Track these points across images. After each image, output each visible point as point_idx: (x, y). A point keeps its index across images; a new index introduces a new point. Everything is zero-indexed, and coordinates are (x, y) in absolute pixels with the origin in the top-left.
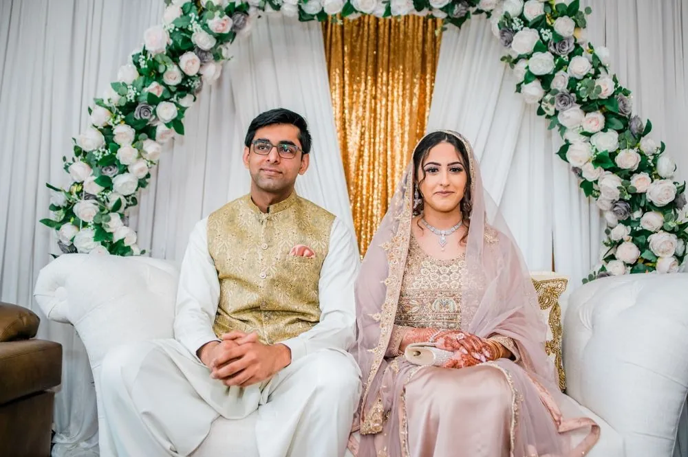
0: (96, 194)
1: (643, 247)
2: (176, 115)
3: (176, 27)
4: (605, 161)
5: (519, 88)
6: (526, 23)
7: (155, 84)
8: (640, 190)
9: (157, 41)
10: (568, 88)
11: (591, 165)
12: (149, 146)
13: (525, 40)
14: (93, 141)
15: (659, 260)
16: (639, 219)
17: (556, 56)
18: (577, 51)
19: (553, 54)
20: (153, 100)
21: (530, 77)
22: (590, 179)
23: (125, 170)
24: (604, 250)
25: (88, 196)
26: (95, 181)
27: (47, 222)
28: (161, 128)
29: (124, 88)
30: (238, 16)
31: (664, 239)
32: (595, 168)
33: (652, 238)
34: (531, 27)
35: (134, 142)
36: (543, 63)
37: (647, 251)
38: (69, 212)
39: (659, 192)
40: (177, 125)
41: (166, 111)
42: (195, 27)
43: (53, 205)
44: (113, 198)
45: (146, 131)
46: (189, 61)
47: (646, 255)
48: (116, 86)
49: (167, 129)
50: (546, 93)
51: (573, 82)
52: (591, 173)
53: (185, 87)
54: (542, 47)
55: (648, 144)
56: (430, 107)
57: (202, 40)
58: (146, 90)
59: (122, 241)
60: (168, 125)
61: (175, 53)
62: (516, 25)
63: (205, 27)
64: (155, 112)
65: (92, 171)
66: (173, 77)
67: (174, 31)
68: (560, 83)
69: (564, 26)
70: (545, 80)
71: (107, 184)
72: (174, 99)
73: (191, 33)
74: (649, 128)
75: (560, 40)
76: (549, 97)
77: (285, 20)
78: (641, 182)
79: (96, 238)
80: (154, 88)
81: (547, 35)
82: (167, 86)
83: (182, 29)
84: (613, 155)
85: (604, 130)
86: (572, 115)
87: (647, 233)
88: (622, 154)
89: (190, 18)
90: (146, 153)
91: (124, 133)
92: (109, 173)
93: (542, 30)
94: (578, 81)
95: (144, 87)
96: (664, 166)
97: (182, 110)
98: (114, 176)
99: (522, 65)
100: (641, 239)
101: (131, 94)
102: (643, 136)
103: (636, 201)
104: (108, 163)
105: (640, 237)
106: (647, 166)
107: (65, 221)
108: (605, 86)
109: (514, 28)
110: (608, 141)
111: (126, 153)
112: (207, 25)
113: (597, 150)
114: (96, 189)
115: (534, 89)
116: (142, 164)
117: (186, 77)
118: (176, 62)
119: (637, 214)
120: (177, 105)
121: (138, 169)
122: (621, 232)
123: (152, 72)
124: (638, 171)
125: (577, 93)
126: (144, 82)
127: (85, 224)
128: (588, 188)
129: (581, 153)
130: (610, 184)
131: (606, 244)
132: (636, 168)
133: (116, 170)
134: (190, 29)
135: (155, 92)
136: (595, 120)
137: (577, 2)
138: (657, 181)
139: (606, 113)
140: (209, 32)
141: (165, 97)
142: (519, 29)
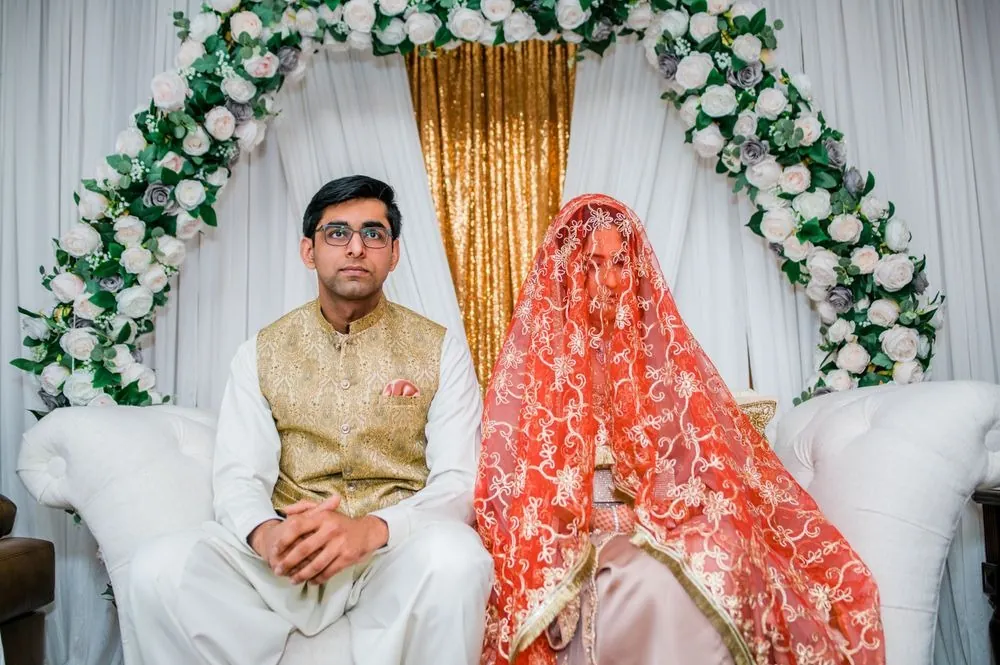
0: (92, 318)
1: (874, 349)
2: (204, 198)
3: (197, 72)
4: (814, 232)
5: (689, 136)
6: (694, 45)
7: (171, 155)
8: (863, 270)
9: (171, 92)
10: (757, 133)
11: (795, 239)
12: (168, 245)
13: (694, 69)
14: (84, 242)
15: (896, 366)
16: (865, 312)
17: (738, 90)
18: (767, 81)
19: (734, 87)
20: (170, 179)
21: (703, 120)
22: (796, 257)
23: (133, 281)
24: (820, 357)
25: (81, 323)
26: (91, 300)
27: (21, 363)
28: (183, 219)
29: (126, 163)
30: (286, 52)
31: (902, 337)
32: (801, 243)
33: (885, 336)
34: (701, 51)
35: (144, 241)
36: (720, 101)
37: (879, 355)
38: (53, 347)
39: (891, 272)
40: (206, 212)
41: (190, 193)
42: (226, 70)
43: (28, 338)
44: (118, 323)
45: (161, 223)
46: (219, 121)
47: (878, 360)
48: (114, 161)
49: (191, 218)
50: (728, 142)
51: (764, 125)
52: (796, 250)
53: (216, 158)
54: (718, 77)
55: (871, 206)
56: (565, 168)
57: (236, 88)
58: (159, 164)
59: (135, 384)
60: (192, 213)
61: (198, 109)
62: (681, 48)
63: (240, 69)
64: (173, 195)
65: (85, 287)
66: (196, 143)
67: (195, 77)
68: (746, 127)
69: (746, 47)
70: (726, 124)
71: (108, 302)
72: (200, 175)
73: (220, 79)
74: (871, 183)
75: (742, 66)
76: (731, 147)
77: (353, 55)
78: (864, 260)
79: (97, 382)
80: (171, 161)
81: (725, 61)
82: (189, 158)
83: (206, 75)
84: (825, 223)
85: (811, 189)
86: (765, 171)
87: (878, 329)
88: (837, 221)
89: (218, 58)
90: (163, 255)
91: (129, 228)
92: (110, 287)
93: (717, 55)
94: (771, 122)
95: (155, 160)
96: (894, 235)
97: (212, 191)
98: (118, 292)
99: (691, 104)
100: (870, 339)
101: (137, 171)
102: (864, 195)
103: (860, 286)
104: (107, 274)
105: (869, 337)
106: (873, 237)
107: (49, 360)
108: (809, 129)
109: (678, 52)
110: (816, 205)
111: (134, 257)
112: (242, 67)
113: (802, 219)
114: (92, 312)
115: (710, 137)
116: (158, 271)
117: (215, 143)
118: (201, 122)
119: (862, 304)
120: (205, 184)
121: (153, 278)
122: (842, 330)
123: (164, 135)
124: (860, 245)
125: (770, 139)
126: (156, 153)
127: (79, 364)
128: (793, 271)
129: (780, 223)
130: (822, 264)
131: (823, 348)
132: (857, 240)
133: (120, 283)
134: (218, 74)
135: (172, 167)
136: (797, 177)
137: (762, 13)
138: (886, 256)
139: (813, 168)
140: (247, 76)
141: (187, 173)
142: (685, 54)
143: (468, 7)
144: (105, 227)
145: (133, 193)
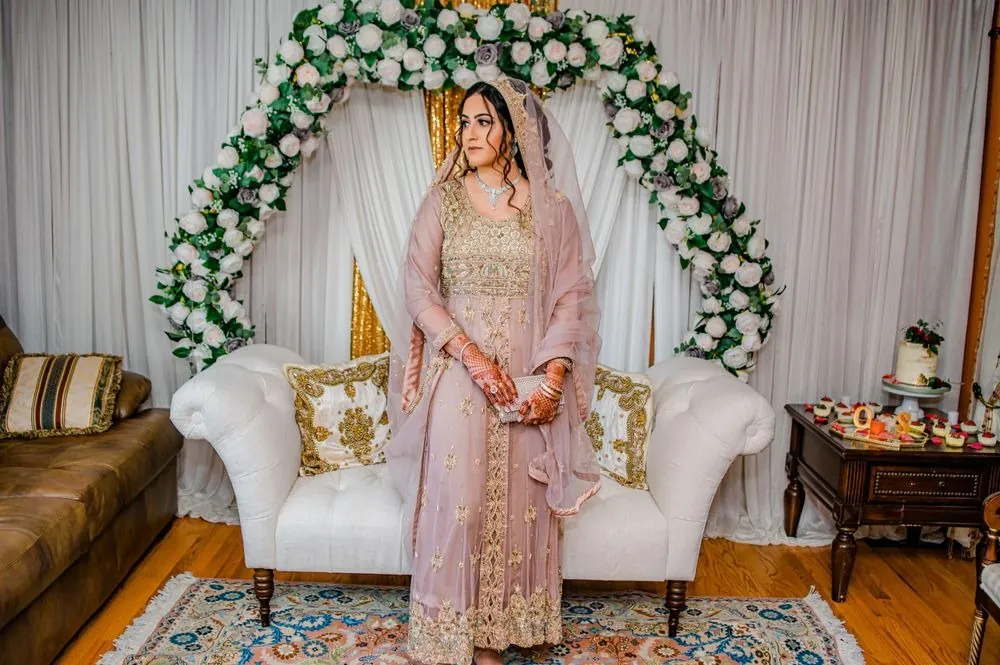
0: (204, 275)
1: (731, 325)
2: (279, 195)
3: (274, 110)
4: (698, 242)
6: (629, 103)
7: (256, 168)
8: (729, 271)
9: (256, 125)
10: (666, 171)
11: (685, 244)
12: (254, 227)
13: (627, 119)
14: (195, 224)
15: (744, 338)
16: (728, 295)
17: (655, 140)
18: (679, 133)
19: (653, 137)
20: (255, 185)
21: (629, 156)
22: (686, 256)
23: (229, 251)
24: (697, 320)
25: (197, 277)
26: (204, 265)
27: (156, 299)
28: (264, 209)
29: (225, 175)
30: (336, 91)
31: (748, 321)
32: (689, 249)
33: (738, 318)
34: (633, 108)
35: (238, 226)
36: (643, 146)
37: (732, 330)
38: (177, 293)
39: (749, 274)
40: (279, 204)
41: (269, 193)
42: (294, 109)
43: (160, 284)
44: (220, 277)
45: (250, 212)
46: (289, 144)
47: (731, 334)
48: (217, 172)
49: (269, 209)
50: (646, 172)
51: (672, 165)
52: (686, 251)
53: (284, 170)
54: (643, 129)
55: (741, 226)
57: (300, 120)
58: (247, 175)
59: (234, 319)
60: (271, 205)
61: (274, 138)
62: (619, 102)
63: (303, 107)
64: (257, 196)
65: (198, 254)
66: (274, 161)
67: (273, 114)
68: (659, 164)
69: (664, 110)
70: (646, 162)
71: (214, 265)
72: (276, 180)
73: (289, 114)
74: (742, 209)
75: (658, 122)
76: (648, 176)
77: (386, 89)
78: (731, 264)
79: (208, 319)
80: (255, 173)
81: (648, 119)
82: (269, 169)
83: (280, 112)
84: (706, 237)
85: (699, 215)
86: (668, 196)
87: (733, 312)
88: (714, 236)
89: (289, 101)
90: (250, 233)
91: (228, 218)
92: (216, 255)
93: (643, 113)
94: (676, 165)
95: (245, 170)
96: (754, 248)
97: (283, 190)
98: (222, 257)
99: (624, 141)
100: (728, 317)
101: (233, 179)
102: (737, 217)
103: (726, 279)
104: (214, 247)
106: (738, 247)
107: (177, 300)
108: (701, 171)
109: (617, 104)
110: (702, 225)
111: (231, 236)
112: (305, 106)
113: (691, 232)
114: (205, 272)
115: (634, 168)
116: (248, 244)
117: (286, 158)
118: (277, 145)
119: (727, 291)
120: (278, 185)
121: (244, 248)
122: (713, 305)
123: (251, 155)
124: (729, 253)
125: (674, 177)
126: (245, 167)
127: (196, 305)
128: (685, 263)
129: (677, 230)
130: (703, 262)
131: (699, 314)
132: (727, 250)
133: (222, 253)
134: (288, 110)
135: (257, 176)
136: (691, 205)
137: (678, 87)
138: (746, 263)
139: (701, 199)
140: (308, 112)
141: (268, 178)
142: (622, 105)
143: (468, 68)
144: (211, 218)
145: (228, 198)
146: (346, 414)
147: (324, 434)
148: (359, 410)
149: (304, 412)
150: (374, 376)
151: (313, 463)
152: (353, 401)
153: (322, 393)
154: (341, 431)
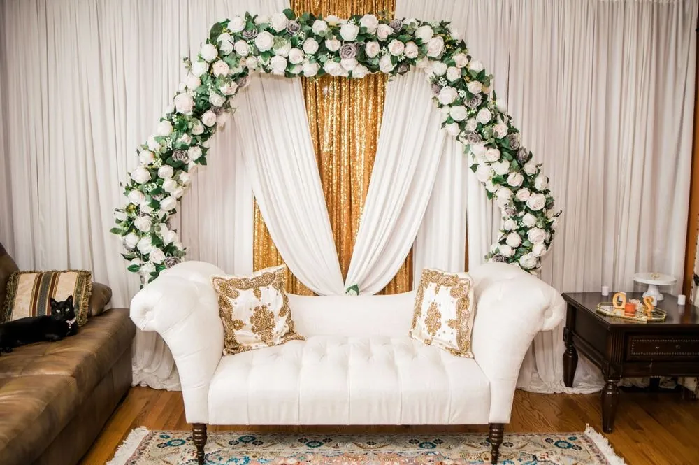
0: (149, 213)
1: (525, 237)
2: (201, 154)
3: (197, 94)
4: (500, 180)
5: (443, 125)
6: (448, 83)
7: (185, 135)
8: (522, 200)
9: (185, 106)
10: (476, 130)
11: (491, 181)
12: (184, 177)
13: (448, 94)
14: (142, 176)
15: (533, 247)
16: (522, 217)
17: (468, 109)
18: (484, 103)
19: (466, 107)
20: (185, 148)
21: (450, 120)
22: (491, 191)
23: (167, 195)
24: (500, 235)
25: (144, 214)
26: (149, 205)
27: (115, 231)
28: (191, 164)
29: (163, 141)
30: (241, 79)
31: (537, 233)
32: (494, 185)
33: (530, 233)
34: (452, 87)
35: (173, 177)
36: (459, 113)
37: (526, 241)
38: (131, 226)
39: (536, 202)
40: (202, 160)
41: (195, 153)
42: (212, 93)
43: (117, 219)
44: (161, 214)
45: (181, 167)
46: (208, 117)
47: (525, 243)
48: (157, 139)
49: (195, 164)
50: (462, 131)
51: (480, 126)
52: (492, 188)
53: (206, 135)
54: (460, 102)
55: (529, 168)
56: (381, 123)
57: (216, 100)
58: (179, 140)
59: (171, 244)
60: (196, 162)
61: (198, 113)
62: (442, 83)
64: (187, 155)
65: (145, 198)
66: (198, 130)
67: (196, 97)
68: (471, 126)
69: (474, 87)
70: (462, 124)
71: (156, 205)
72: (199, 143)
73: (209, 96)
74: (530, 156)
75: (470, 96)
76: (463, 134)
77: (277, 77)
78: (523, 195)
79: (153, 243)
80: (185, 139)
81: (463, 94)
82: (194, 136)
83: (202, 95)
84: (506, 176)
85: (500, 160)
86: (478, 148)
87: (526, 229)
88: (511, 176)
89: (208, 87)
90: (182, 182)
91: (165, 171)
92: (158, 198)
93: (459, 90)
94: (483, 126)
95: (177, 137)
96: (539, 183)
97: (205, 150)
98: (162, 200)
99: (446, 110)
100: (522, 233)
101: (169, 144)
102: (527, 162)
103: (520, 206)
104: (156, 192)
105: (523, 231)
106: (528, 183)
107: (130, 231)
108: (501, 130)
109: (440, 84)
110: (502, 168)
111: (168, 185)
112: (219, 90)
113: (495, 173)
114: (150, 210)
115: (453, 129)
116: (180, 189)
117: (206, 128)
118: (200, 118)
119: (521, 214)
120: (201, 147)
121: (176, 192)
122: (511, 224)
123: (181, 126)
124: (522, 187)
125: (482, 134)
126: (177, 135)
127: (144, 234)
128: (491, 195)
129: (484, 172)
130: (504, 194)
131: (502, 231)
132: (521, 185)
133: (162, 196)
134: (208, 93)
135: (186, 141)
136: (494, 153)
137: (484, 71)
138: (534, 194)
139: (501, 148)
140: (221, 95)
141: (193, 143)
142: (444, 85)
144: (153, 171)
145: (166, 157)
146: (255, 310)
147: (240, 325)
148: (264, 307)
149: (226, 310)
150: (274, 282)
151: (233, 346)
152: (260, 301)
153: (237, 295)
154: (252, 322)
